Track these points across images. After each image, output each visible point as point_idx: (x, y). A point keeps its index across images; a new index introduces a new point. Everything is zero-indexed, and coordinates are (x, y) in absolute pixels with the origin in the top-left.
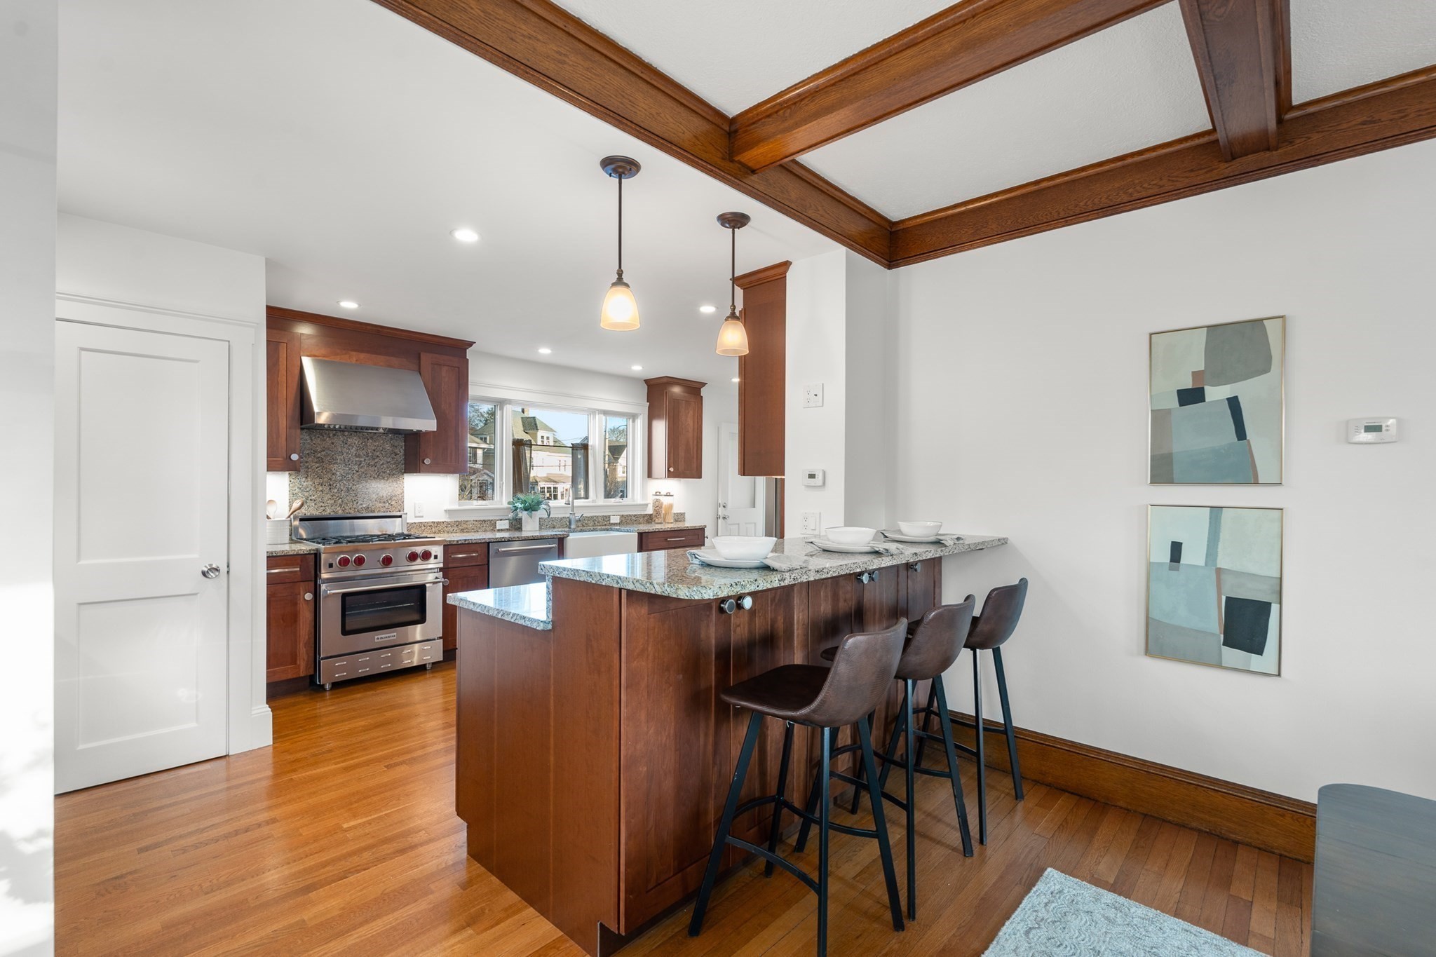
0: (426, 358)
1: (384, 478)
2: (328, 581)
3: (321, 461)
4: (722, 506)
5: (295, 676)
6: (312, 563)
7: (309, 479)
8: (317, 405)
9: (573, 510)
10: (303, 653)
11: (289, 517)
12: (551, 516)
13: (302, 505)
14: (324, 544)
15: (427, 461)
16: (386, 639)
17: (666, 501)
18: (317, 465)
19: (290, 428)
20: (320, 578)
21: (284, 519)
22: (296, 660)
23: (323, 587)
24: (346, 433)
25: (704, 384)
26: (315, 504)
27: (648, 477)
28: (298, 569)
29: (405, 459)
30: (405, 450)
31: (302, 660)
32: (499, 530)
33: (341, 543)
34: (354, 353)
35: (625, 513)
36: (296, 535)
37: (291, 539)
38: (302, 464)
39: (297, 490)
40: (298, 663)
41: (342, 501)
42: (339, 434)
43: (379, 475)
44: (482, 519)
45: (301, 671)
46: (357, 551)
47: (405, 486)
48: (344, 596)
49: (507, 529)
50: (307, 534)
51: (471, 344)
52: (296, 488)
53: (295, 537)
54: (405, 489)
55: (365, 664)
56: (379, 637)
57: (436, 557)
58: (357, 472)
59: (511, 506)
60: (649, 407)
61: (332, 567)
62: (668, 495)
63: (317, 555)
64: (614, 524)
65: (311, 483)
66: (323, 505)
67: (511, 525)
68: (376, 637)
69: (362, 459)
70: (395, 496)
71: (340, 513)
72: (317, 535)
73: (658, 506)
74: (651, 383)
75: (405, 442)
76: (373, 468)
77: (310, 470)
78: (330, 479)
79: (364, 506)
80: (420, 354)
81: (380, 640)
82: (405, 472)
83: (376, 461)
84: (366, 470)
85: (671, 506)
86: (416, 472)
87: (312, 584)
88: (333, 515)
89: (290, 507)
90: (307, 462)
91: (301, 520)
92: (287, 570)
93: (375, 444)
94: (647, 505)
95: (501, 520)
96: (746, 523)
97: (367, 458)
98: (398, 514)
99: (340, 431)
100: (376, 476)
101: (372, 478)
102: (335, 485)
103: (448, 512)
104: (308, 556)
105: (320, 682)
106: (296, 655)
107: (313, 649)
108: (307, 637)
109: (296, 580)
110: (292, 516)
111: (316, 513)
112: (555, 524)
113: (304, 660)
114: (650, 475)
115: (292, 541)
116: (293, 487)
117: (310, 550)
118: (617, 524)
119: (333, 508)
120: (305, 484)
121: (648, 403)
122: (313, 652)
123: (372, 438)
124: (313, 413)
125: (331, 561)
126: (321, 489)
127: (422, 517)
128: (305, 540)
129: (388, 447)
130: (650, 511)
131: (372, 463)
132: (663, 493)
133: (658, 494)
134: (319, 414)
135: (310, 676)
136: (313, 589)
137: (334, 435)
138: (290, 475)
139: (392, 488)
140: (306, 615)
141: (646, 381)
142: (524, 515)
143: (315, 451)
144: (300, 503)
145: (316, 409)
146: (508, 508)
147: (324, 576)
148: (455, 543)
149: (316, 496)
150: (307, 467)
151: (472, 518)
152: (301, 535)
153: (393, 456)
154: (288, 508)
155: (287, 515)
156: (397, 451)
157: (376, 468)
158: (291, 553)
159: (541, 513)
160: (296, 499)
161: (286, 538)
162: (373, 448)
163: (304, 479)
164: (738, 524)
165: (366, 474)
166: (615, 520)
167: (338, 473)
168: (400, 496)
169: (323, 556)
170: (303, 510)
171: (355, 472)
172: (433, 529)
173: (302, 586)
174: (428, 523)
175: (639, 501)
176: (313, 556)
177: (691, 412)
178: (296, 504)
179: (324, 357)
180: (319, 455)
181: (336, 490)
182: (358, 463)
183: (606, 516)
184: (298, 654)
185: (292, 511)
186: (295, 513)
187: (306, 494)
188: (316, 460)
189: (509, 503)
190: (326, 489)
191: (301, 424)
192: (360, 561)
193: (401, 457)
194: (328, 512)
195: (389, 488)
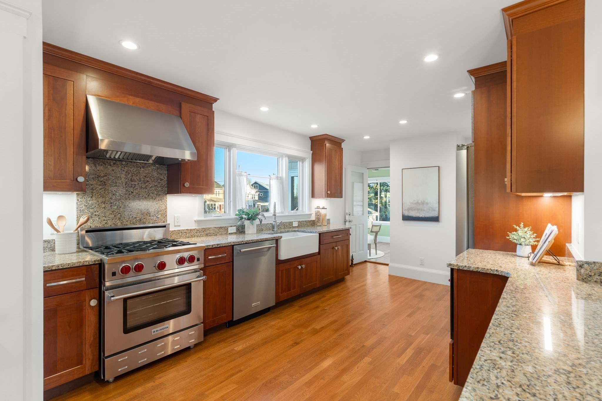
0: (186, 107)
1: (152, 198)
2: (112, 288)
3: (104, 184)
4: (348, 214)
5: (81, 376)
6: (97, 272)
7: (94, 198)
8: (101, 133)
9: (275, 219)
10: (89, 353)
11: (77, 229)
12: (262, 223)
13: (88, 220)
14: (107, 255)
15: (187, 185)
16: (161, 331)
17: (323, 212)
18: (100, 187)
19: (76, 155)
20: (104, 286)
21: (72, 232)
22: (82, 360)
23: (107, 293)
24: (124, 163)
25: (343, 141)
26: (99, 218)
27: (312, 197)
28: (84, 279)
29: (168, 184)
30: (168, 177)
31: (87, 360)
32: (230, 234)
33: (123, 252)
34: (131, 97)
35: (301, 220)
36: (83, 244)
37: (78, 248)
38: (88, 187)
39: (84, 207)
40: (84, 362)
41: (121, 216)
42: (118, 163)
43: (149, 196)
44: (219, 226)
45: (87, 370)
46: (136, 259)
47: (168, 203)
48: (125, 300)
49: (235, 233)
50: (93, 243)
51: (216, 100)
52: (83, 206)
53: (82, 247)
54: (168, 206)
55: (143, 356)
56: (155, 330)
57: (198, 260)
58: (132, 192)
59: (237, 217)
60: (312, 154)
61: (115, 275)
62: (323, 208)
63: (101, 265)
64: (295, 227)
65: (95, 201)
66: (105, 219)
67: (238, 229)
68: (153, 331)
69: (136, 183)
70: (161, 211)
71: (119, 226)
72: (100, 243)
73: (318, 215)
74: (314, 139)
75: (167, 171)
76: (144, 190)
77: (94, 191)
78: (111, 198)
79: (138, 219)
80: (181, 104)
81: (156, 333)
82: (168, 193)
83: (147, 184)
84: (139, 192)
85: (326, 215)
86: (178, 193)
87: (97, 290)
88: (113, 227)
89: (78, 221)
90: (92, 185)
91: (87, 232)
92: (74, 281)
93: (146, 172)
94: (311, 215)
95: (231, 226)
96: (359, 224)
97: (140, 183)
98: (163, 224)
99: (119, 161)
100: (147, 196)
101: (144, 198)
102: (115, 203)
103: (198, 222)
104: (93, 266)
105: (104, 376)
106: (82, 356)
107: (98, 348)
108: (92, 339)
109: (82, 289)
110: (79, 229)
111: (99, 226)
112: (263, 228)
113: (89, 359)
114: (313, 196)
115: (80, 250)
116: (80, 205)
117: (95, 261)
118: (296, 227)
119: (113, 221)
120: (90, 202)
121: (312, 152)
122: (98, 351)
123: (143, 167)
124: (98, 139)
125: (114, 270)
126: (103, 206)
127: (179, 226)
128: (91, 249)
129: (155, 174)
130: (313, 218)
131: (144, 186)
132: (321, 207)
133: (318, 207)
134: (102, 140)
135: (96, 372)
136: (97, 295)
137: (114, 164)
138: (78, 195)
139: (159, 205)
140: (91, 319)
141: (311, 138)
142: (247, 223)
143: (99, 176)
144: (86, 218)
145: (100, 137)
146: (237, 219)
147: (108, 284)
148: (211, 247)
149: (100, 212)
150: (92, 189)
151: (212, 226)
152: (87, 243)
153: (159, 181)
154: (75, 222)
155: (75, 228)
156: (162, 177)
157: (147, 190)
158: (77, 265)
159: (257, 222)
160: (82, 215)
161: (74, 248)
162: (145, 175)
163: (89, 199)
164: (356, 225)
165: (139, 195)
166: (295, 224)
167: (117, 194)
168: (164, 211)
169: (106, 266)
170: (89, 224)
171: (130, 193)
172: (188, 235)
173: (87, 294)
174: (184, 230)
175: (307, 212)
176: (98, 266)
177: (337, 157)
178: (83, 219)
179: (106, 97)
180: (102, 179)
181: (116, 207)
182: (134, 186)
183: (290, 222)
184: (84, 355)
185: (79, 224)
186: (82, 226)
187: (91, 210)
188: (99, 183)
189: (236, 215)
190: (108, 206)
191: (87, 152)
192: (139, 268)
193: (164, 182)
194: (110, 224)
195: (157, 205)
